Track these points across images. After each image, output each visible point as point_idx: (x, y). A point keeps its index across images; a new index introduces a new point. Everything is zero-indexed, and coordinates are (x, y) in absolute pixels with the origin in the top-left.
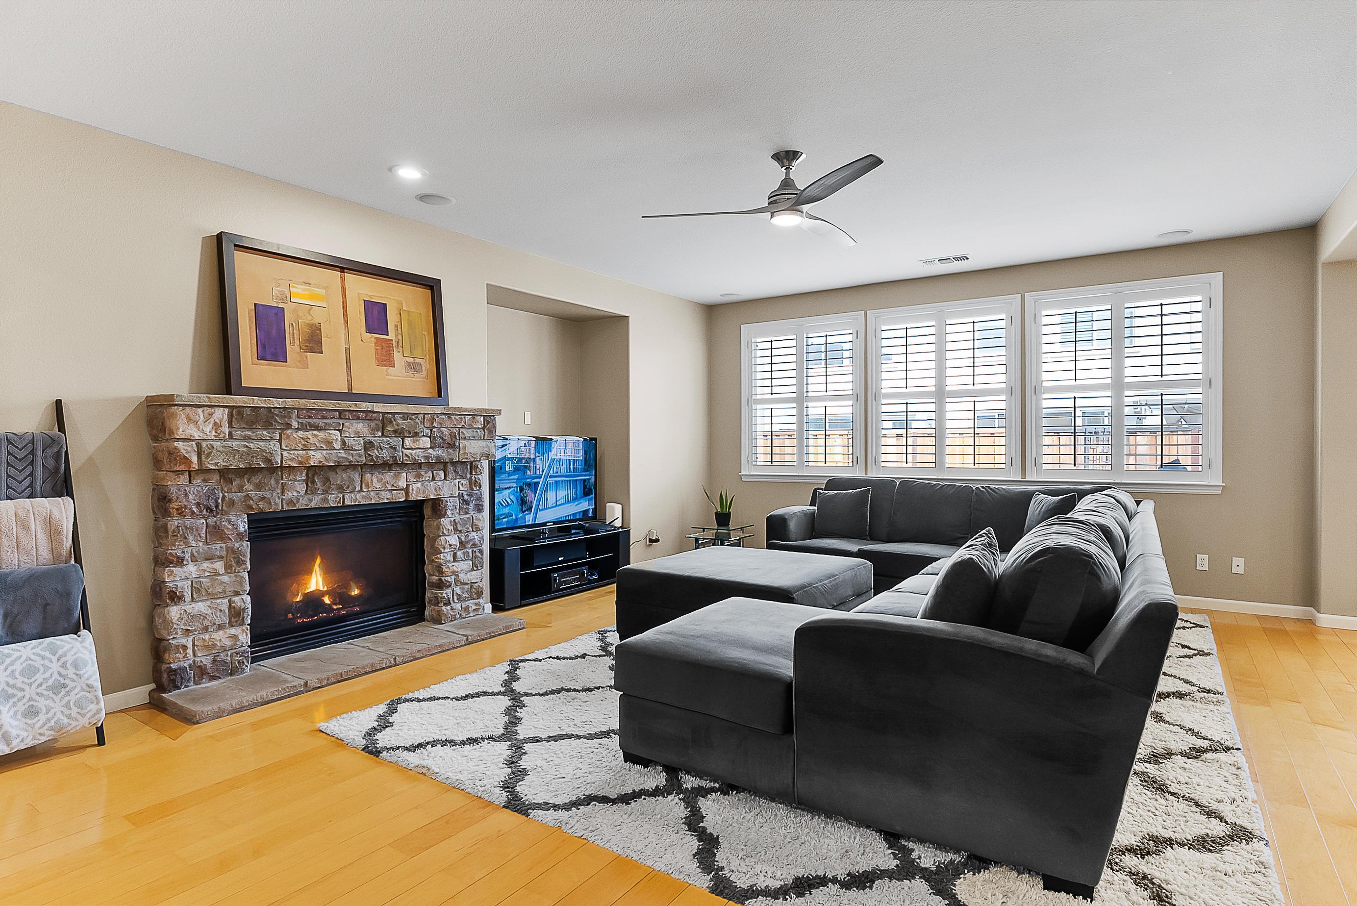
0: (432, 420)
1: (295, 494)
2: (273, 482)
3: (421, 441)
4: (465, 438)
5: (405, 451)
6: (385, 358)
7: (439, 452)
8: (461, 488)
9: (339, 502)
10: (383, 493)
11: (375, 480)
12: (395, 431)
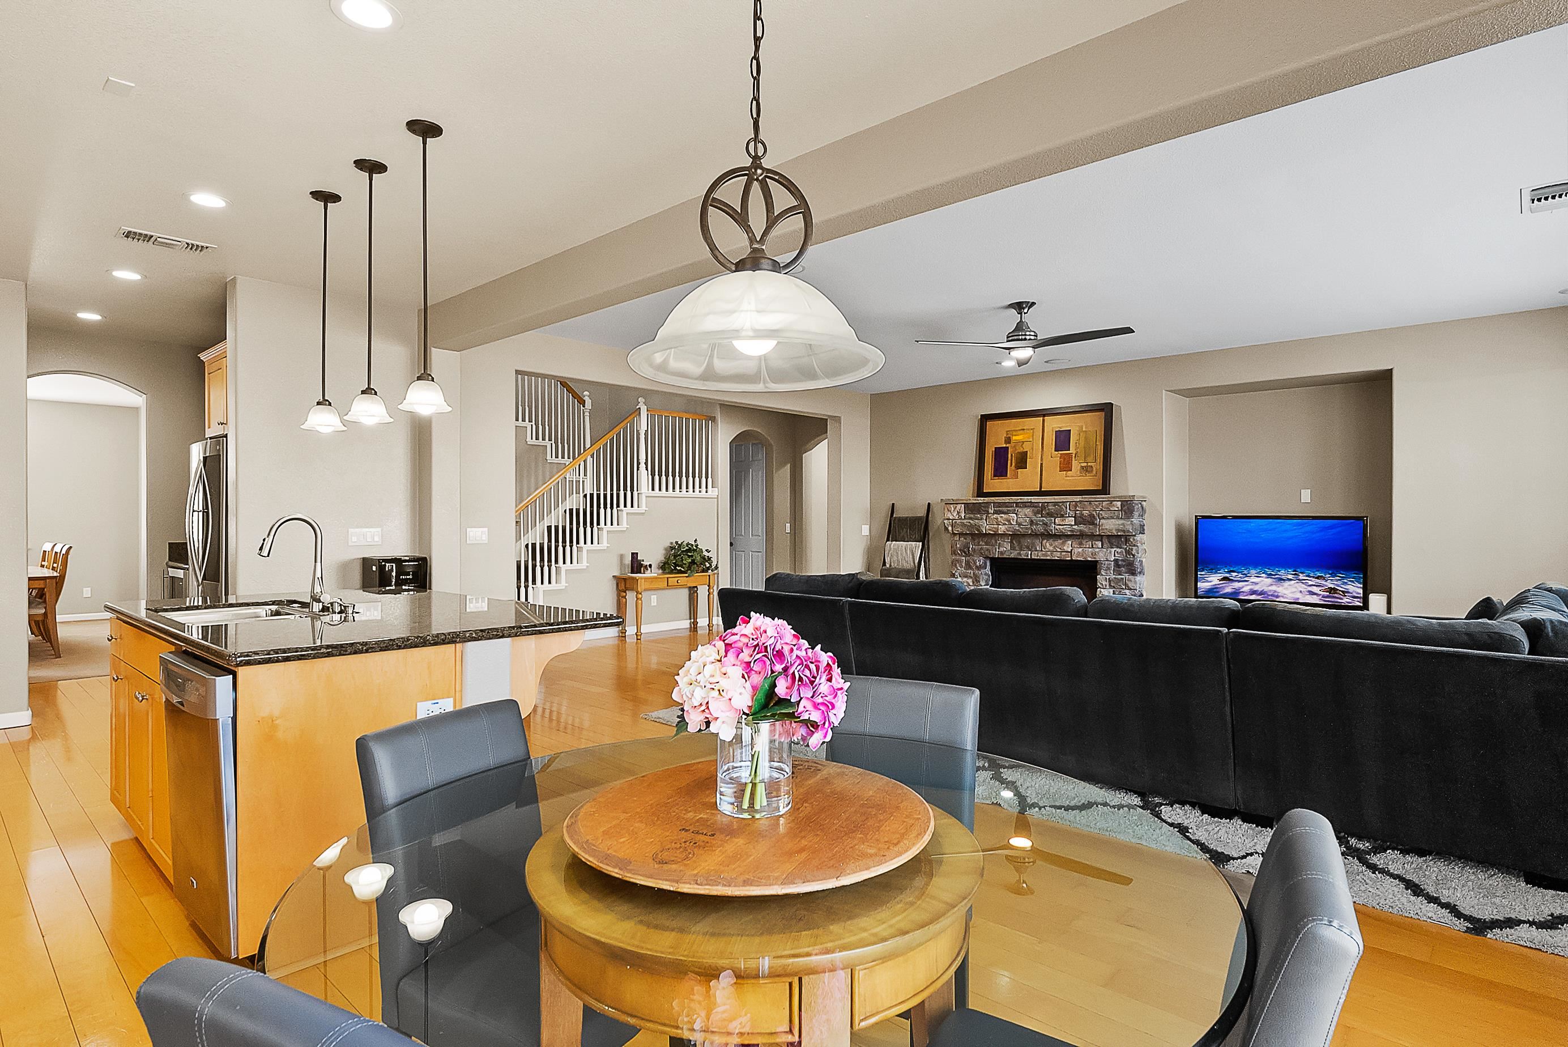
0: (1076, 506)
1: (1005, 549)
2: (993, 541)
3: (1067, 520)
4: (1103, 518)
5: (1056, 526)
6: (1066, 466)
7: (1082, 527)
8: (1116, 555)
9: (1028, 556)
10: (1055, 553)
11: (1048, 545)
12: (1048, 514)
